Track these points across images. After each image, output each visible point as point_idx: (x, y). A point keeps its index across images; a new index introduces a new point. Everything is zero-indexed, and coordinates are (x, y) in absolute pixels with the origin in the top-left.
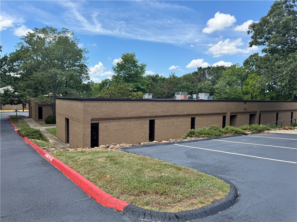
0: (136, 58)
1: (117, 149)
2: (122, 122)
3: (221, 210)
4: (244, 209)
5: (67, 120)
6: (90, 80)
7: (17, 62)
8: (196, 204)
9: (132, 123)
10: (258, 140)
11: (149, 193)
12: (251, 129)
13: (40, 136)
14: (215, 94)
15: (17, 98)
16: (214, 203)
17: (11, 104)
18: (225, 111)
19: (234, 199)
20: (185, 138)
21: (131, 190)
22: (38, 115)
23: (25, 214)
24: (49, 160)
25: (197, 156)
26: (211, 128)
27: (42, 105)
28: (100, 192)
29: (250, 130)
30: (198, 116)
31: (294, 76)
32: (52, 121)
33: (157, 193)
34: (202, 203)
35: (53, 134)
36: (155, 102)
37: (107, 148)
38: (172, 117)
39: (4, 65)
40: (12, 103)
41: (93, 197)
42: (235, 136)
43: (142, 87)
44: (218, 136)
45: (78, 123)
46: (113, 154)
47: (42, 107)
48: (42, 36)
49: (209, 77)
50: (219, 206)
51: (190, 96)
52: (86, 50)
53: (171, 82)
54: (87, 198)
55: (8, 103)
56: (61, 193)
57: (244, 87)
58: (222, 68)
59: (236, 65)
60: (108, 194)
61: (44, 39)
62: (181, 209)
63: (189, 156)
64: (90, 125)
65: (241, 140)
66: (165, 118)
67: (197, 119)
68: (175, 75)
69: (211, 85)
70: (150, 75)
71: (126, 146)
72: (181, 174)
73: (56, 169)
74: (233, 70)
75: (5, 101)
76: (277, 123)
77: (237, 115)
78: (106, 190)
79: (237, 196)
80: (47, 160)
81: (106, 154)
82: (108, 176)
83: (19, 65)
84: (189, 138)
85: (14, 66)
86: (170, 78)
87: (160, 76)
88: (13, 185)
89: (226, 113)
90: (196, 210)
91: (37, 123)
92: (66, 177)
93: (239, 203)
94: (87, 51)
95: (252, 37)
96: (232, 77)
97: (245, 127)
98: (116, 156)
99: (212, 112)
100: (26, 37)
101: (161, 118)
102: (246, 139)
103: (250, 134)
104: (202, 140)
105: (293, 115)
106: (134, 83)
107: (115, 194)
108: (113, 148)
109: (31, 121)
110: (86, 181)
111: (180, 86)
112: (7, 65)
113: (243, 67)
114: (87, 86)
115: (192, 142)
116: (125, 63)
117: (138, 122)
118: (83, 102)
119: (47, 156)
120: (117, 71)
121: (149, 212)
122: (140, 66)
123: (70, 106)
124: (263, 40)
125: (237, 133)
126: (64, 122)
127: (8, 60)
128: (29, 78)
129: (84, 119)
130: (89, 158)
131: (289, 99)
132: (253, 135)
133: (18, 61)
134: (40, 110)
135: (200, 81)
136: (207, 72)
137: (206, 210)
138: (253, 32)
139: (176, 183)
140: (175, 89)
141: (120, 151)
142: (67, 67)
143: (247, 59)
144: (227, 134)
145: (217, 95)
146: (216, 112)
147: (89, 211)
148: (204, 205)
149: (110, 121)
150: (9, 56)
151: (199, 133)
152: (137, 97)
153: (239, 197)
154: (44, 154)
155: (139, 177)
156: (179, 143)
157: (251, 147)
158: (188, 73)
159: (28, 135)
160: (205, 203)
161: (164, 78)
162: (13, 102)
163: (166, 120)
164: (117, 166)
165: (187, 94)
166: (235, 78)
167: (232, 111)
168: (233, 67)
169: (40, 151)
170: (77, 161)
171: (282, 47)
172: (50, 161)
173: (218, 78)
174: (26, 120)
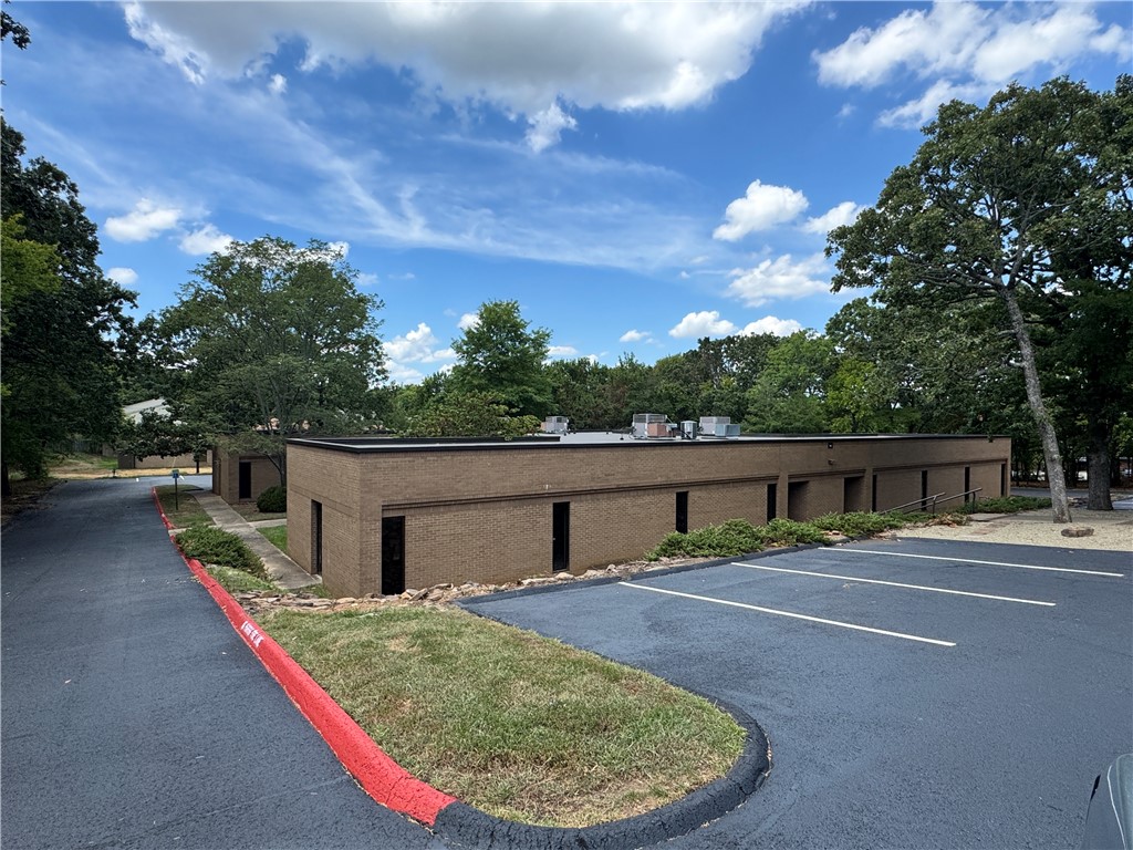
0: (523, 315)
1: (450, 602)
2: (473, 513)
3: (708, 818)
4: (774, 812)
5: (317, 507)
6: (390, 380)
7: (182, 334)
8: (643, 797)
9: (501, 515)
10: (859, 564)
11: (515, 763)
12: (843, 526)
13: (236, 554)
14: (746, 416)
15: (180, 436)
16: (692, 794)
17: (163, 455)
18: (773, 472)
19: (753, 777)
20: (656, 560)
21: (466, 753)
22: (238, 485)
23: (157, 838)
24: (252, 643)
25: (679, 623)
26: (730, 527)
27: (250, 458)
28: (375, 762)
29: (840, 528)
30: (697, 488)
31: (961, 373)
32: (274, 504)
33: (538, 760)
34: (659, 794)
35: (278, 546)
36: (569, 450)
37: (421, 598)
38: (620, 494)
39: (145, 342)
40: (164, 450)
41: (356, 774)
42: (797, 549)
43: (539, 399)
44: (748, 554)
45: (345, 518)
46: (435, 624)
47: (249, 464)
48: (254, 262)
49: (732, 365)
50: (705, 803)
51: (676, 425)
52: (377, 300)
53: (625, 381)
54: (339, 779)
55: (151, 453)
56: (270, 760)
57: (831, 393)
58: (770, 340)
59: (805, 332)
60: (398, 767)
61: (259, 270)
62: (596, 815)
63: (656, 626)
64: (379, 524)
65: (815, 563)
66: (600, 496)
67: (694, 496)
68: (634, 361)
69: (737, 390)
70: (562, 361)
71: (477, 594)
72: (616, 695)
73: (268, 675)
74: (797, 347)
75: (145, 445)
76: (924, 503)
77: (807, 482)
78: (396, 751)
79: (762, 766)
80: (245, 644)
81: (414, 626)
82: (408, 703)
83: (189, 341)
84: (664, 559)
85: (175, 345)
86: (622, 368)
87: (592, 363)
88: (137, 733)
89: (777, 478)
90: (637, 820)
91: (234, 509)
92: (291, 704)
93: (766, 790)
94: (378, 303)
95: (839, 265)
96: (796, 366)
97: (826, 520)
98: (442, 632)
99: (735, 475)
100: (208, 268)
101: (589, 497)
102: (826, 558)
103: (843, 541)
104: (702, 566)
105: (971, 476)
106: (515, 387)
107: (417, 766)
108: (438, 599)
109: (218, 503)
110: (343, 720)
111: (648, 393)
112: (153, 341)
113: (827, 338)
114: (380, 399)
115: (671, 573)
116: (489, 329)
117: (520, 511)
118: (360, 456)
119: (248, 628)
120: (467, 352)
121: (505, 829)
122: (533, 336)
123: (325, 468)
124: (868, 272)
125: (806, 542)
126: (308, 513)
127: (157, 330)
128: (216, 379)
129: (362, 507)
130: (364, 638)
131: (957, 427)
132: (851, 544)
133: (184, 332)
134: (245, 471)
135: (707, 377)
136: (726, 351)
137: (664, 818)
138: (843, 251)
139: (598, 725)
140: (634, 403)
141: (457, 611)
142: (326, 345)
143: (837, 316)
144: (775, 544)
145: (754, 419)
146: (746, 474)
147: (340, 824)
148: (661, 801)
149: (436, 509)
150: (158, 318)
151: (694, 545)
152: (521, 430)
153: (768, 770)
154: (240, 622)
155: (496, 706)
156: (634, 578)
157: (837, 588)
158: (673, 354)
159: (203, 554)
160: (667, 796)
161: (605, 368)
162: (168, 448)
163: (604, 504)
164: (438, 668)
165: (667, 422)
166: (803, 369)
167: (794, 471)
168: (799, 337)
169: (230, 608)
170: (328, 651)
171: (926, 288)
172: (253, 646)
173: (756, 367)
174: (202, 501)
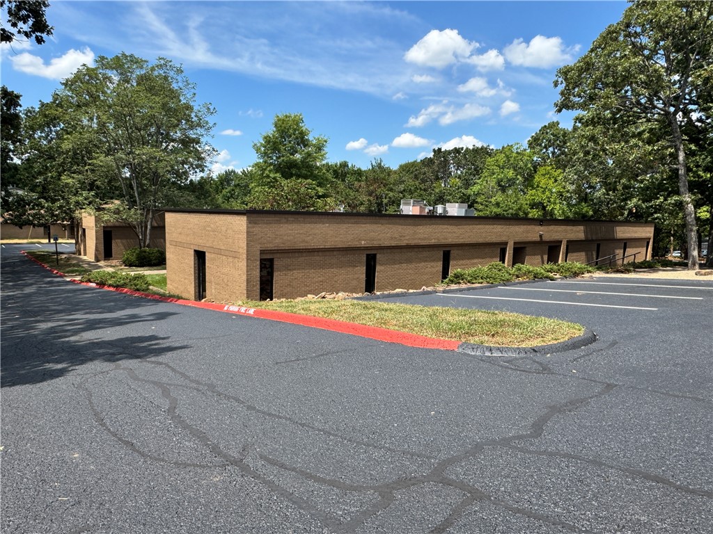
0: (306, 125)
2: (316, 259)
5: (200, 256)
9: (334, 260)
12: (559, 270)
17: (21, 226)
18: (504, 239)
22: (103, 248)
24: (246, 313)
27: (111, 227)
29: (557, 271)
30: (456, 248)
32: (138, 260)
36: (377, 218)
38: (408, 250)
42: (535, 281)
44: (506, 281)
45: (231, 259)
47: (111, 231)
49: (457, 170)
51: (431, 208)
53: (377, 180)
58: (485, 152)
59: (513, 146)
64: (258, 263)
66: (395, 250)
67: (454, 253)
68: (382, 164)
69: (462, 188)
76: (597, 263)
77: (525, 248)
80: (239, 315)
84: (453, 285)
87: (350, 165)
89: (506, 243)
95: (562, 94)
96: (506, 170)
97: (548, 267)
99: (480, 240)
101: (389, 251)
103: (559, 278)
104: (480, 288)
105: (627, 248)
113: (528, 151)
115: (465, 290)
116: (281, 135)
117: (346, 259)
118: (246, 215)
119: (232, 308)
120: (265, 153)
123: (209, 226)
125: (539, 278)
126: (190, 260)
129: (247, 250)
132: (564, 279)
135: (438, 179)
136: (453, 159)
138: (564, 83)
144: (520, 279)
146: (488, 240)
149: (293, 255)
154: (220, 307)
156: (444, 292)
158: (411, 160)
161: (359, 169)
163: (398, 256)
165: (426, 205)
168: (507, 149)
169: (197, 304)
